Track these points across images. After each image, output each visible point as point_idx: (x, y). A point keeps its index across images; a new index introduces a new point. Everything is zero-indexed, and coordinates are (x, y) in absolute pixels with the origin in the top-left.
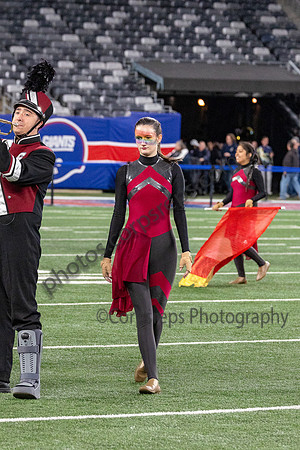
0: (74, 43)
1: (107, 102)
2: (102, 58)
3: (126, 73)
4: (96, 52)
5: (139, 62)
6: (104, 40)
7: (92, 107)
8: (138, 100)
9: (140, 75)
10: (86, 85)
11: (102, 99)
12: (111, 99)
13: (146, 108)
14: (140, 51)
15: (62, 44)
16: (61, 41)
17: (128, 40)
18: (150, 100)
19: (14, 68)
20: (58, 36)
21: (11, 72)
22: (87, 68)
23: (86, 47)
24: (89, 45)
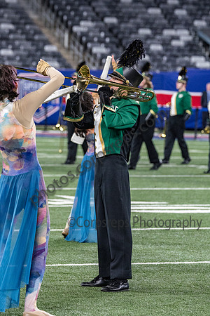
0: (156, 15)
1: (168, 61)
2: (175, 27)
3: (190, 38)
4: (172, 22)
5: (203, 30)
6: (180, 13)
7: (156, 64)
8: (194, 59)
9: (201, 39)
10: (156, 47)
11: (165, 58)
12: (172, 59)
13: (199, 65)
14: (206, 21)
15: (146, 16)
16: (146, 13)
17: (200, 13)
18: (202, 59)
19: (102, 34)
20: (144, 10)
21: (99, 37)
22: (161, 34)
23: (165, 17)
24: (168, 17)
